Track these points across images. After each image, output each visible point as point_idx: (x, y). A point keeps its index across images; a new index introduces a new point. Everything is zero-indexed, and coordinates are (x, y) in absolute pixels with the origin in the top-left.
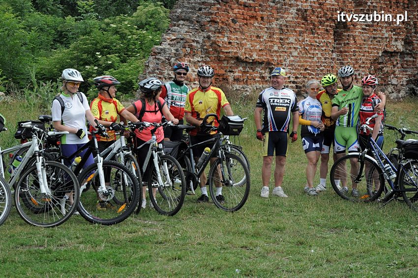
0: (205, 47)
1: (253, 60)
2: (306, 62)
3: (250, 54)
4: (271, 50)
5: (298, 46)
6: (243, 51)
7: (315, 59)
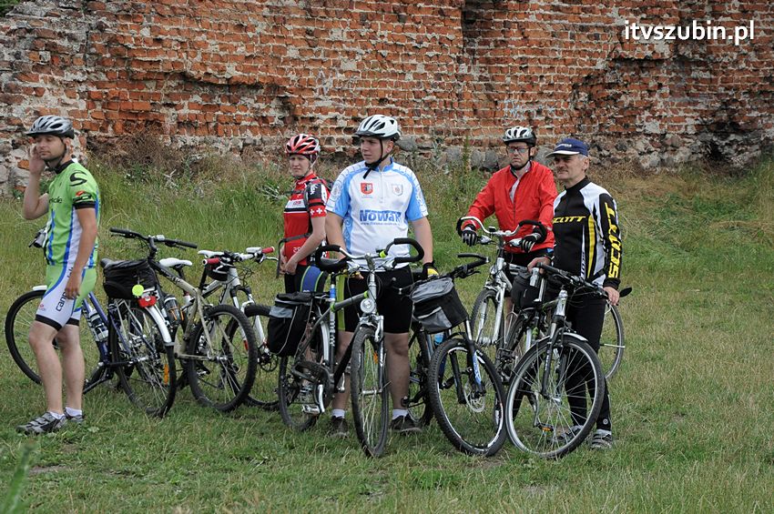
0: (93, 50)
1: (228, 80)
2: (384, 83)
3: (217, 66)
4: (279, 59)
5: (358, 49)
6: (198, 58)
7: (409, 77)
